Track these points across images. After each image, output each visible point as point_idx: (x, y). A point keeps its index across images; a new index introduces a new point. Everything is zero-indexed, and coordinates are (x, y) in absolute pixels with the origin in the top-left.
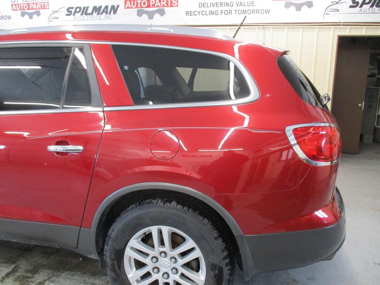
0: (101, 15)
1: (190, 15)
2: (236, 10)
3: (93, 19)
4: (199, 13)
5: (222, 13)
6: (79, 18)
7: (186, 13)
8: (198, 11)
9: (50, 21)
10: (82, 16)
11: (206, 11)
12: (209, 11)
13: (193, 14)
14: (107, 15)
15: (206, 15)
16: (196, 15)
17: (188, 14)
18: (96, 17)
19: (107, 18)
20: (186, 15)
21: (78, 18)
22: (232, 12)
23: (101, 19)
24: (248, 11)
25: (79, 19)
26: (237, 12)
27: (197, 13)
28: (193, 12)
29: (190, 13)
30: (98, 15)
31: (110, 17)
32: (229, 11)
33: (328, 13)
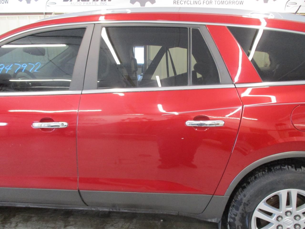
0: (97, 2)
1: (177, 4)
2: (216, 1)
3: (89, 5)
4: (185, 2)
5: (204, 3)
6: (76, 3)
7: (174, 2)
8: (184, 1)
9: (48, 6)
10: (79, 2)
11: (191, 1)
12: (194, 1)
13: (179, 3)
14: (102, 2)
15: (191, 4)
16: (182, 4)
17: (175, 3)
18: (92, 3)
19: (103, 5)
20: (174, 4)
21: (74, 4)
22: (212, 2)
23: (97, 5)
24: (226, 1)
25: (76, 5)
26: (217, 2)
27: (183, 3)
28: (180, 2)
29: (177, 2)
30: (94, 2)
31: (106, 3)
32: (210, 1)
33: (289, 5)
